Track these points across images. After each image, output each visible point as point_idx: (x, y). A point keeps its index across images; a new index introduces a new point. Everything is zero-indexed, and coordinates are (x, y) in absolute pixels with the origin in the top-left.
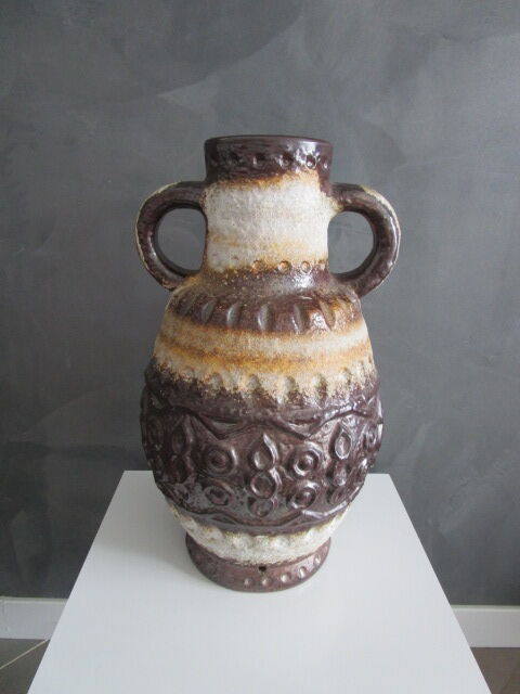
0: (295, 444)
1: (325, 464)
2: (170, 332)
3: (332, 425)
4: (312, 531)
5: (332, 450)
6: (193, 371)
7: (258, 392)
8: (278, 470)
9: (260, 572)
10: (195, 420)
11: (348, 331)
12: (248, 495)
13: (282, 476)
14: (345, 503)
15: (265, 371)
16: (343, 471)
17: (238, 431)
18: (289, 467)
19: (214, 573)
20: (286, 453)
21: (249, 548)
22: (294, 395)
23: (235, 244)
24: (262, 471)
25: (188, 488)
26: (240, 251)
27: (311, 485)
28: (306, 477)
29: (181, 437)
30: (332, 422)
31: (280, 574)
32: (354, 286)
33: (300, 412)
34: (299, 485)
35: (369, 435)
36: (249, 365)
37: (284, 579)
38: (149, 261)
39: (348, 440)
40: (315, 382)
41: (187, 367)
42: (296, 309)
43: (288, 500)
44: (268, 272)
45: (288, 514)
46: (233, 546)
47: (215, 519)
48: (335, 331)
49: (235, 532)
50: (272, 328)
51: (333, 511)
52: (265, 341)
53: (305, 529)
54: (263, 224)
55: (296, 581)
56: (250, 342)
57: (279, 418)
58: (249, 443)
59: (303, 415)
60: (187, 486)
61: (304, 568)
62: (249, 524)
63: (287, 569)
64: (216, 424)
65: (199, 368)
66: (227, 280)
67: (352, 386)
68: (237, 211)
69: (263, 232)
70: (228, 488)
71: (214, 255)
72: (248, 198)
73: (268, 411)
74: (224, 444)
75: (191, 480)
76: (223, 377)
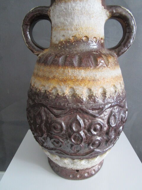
0: (92, 120)
1: (105, 129)
2: (36, 71)
3: (109, 111)
4: (98, 157)
5: (108, 122)
6: (44, 86)
7: (74, 95)
8: (84, 132)
9: (76, 172)
10: (46, 109)
11: (115, 68)
12: (70, 143)
13: (86, 134)
14: (112, 145)
15: (77, 85)
16: (113, 132)
17: (65, 114)
18: (89, 130)
19: (58, 172)
20: (87, 124)
21: (72, 164)
22: (91, 97)
23: (63, 29)
24: (76, 132)
25: (44, 140)
26: (65, 32)
27: (99, 138)
28: (97, 135)
29: (40, 117)
30: (109, 109)
31: (85, 173)
32: (115, 52)
33: (94, 105)
34: (94, 138)
35: (123, 116)
36: (70, 82)
37: (86, 175)
38: (28, 43)
39: (115, 118)
40: (100, 91)
41: (42, 85)
42: (92, 57)
43: (89, 145)
44: (78, 41)
45: (88, 151)
46: (65, 163)
47: (56, 152)
48: (109, 68)
49: (65, 158)
50: (80, 65)
51: (108, 149)
52: (77, 72)
53: (96, 157)
54: (76, 18)
55: (91, 175)
56: (70, 72)
57: (84, 107)
58: (70, 119)
59: (95, 106)
60: (44, 139)
61: (94, 170)
62: (71, 155)
63: (87, 171)
64: (55, 111)
65: (47, 85)
66: (60, 46)
67: (117, 93)
68: (64, 13)
69: (76, 22)
70: (61, 140)
71: (54, 37)
72: (68, 6)
73: (79, 104)
74: (59, 120)
75: (45, 135)
76: (58, 88)
